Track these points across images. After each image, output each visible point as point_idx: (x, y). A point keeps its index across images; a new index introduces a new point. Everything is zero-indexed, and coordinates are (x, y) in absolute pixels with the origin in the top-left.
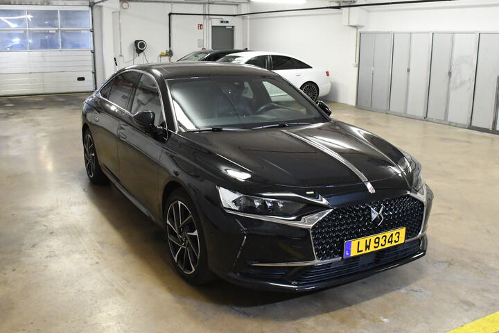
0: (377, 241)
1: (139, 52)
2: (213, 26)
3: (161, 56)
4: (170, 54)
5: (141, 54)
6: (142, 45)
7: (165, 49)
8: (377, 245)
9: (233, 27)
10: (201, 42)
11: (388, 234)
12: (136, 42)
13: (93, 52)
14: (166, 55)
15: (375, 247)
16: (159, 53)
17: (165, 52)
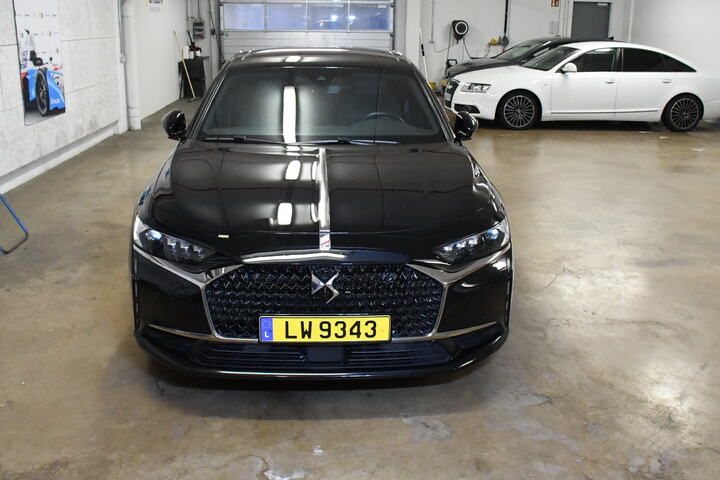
0: (325, 326)
1: (458, 37)
2: (575, 3)
3: (490, 44)
4: (504, 41)
5: (461, 41)
6: (462, 28)
7: (498, 34)
8: (326, 334)
9: (609, 4)
10: (554, 25)
11: (350, 321)
12: (454, 23)
13: (393, 35)
14: (499, 44)
15: (322, 336)
16: (489, 41)
17: (497, 40)
